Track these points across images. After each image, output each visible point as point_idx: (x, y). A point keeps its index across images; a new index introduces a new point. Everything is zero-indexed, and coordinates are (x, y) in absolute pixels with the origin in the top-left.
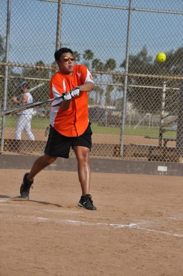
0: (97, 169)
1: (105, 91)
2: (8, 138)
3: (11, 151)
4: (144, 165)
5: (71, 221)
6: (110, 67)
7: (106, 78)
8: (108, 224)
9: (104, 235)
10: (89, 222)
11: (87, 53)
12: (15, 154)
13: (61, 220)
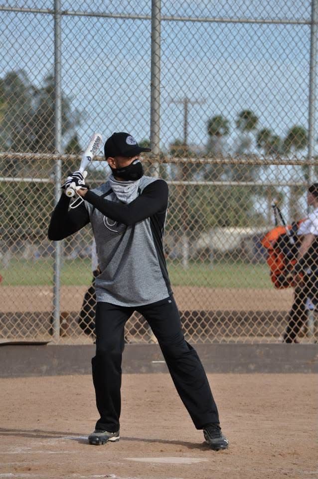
0: (252, 367)
1: (288, 195)
2: (69, 310)
11: (246, 117)
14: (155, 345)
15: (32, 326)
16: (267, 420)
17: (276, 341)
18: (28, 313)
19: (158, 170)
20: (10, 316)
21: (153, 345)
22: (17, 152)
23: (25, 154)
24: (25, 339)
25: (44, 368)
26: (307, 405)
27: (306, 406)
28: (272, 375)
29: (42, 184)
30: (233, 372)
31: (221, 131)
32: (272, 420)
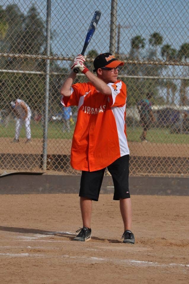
0: (169, 192)
2: (51, 153)
3: (56, 171)
5: (136, 261)
8: (184, 265)
9: (180, 280)
10: (159, 262)
11: (154, 37)
12: (62, 173)
13: (122, 261)
14: (109, 177)
15: (33, 163)
16: (182, 225)
17: (179, 176)
18: (31, 155)
20: (20, 156)
21: (108, 176)
22: (26, 54)
23: (31, 55)
24: (29, 170)
25: (41, 189)
28: (181, 197)
29: (30, 74)
30: (157, 194)
31: (140, 45)
32: (185, 225)
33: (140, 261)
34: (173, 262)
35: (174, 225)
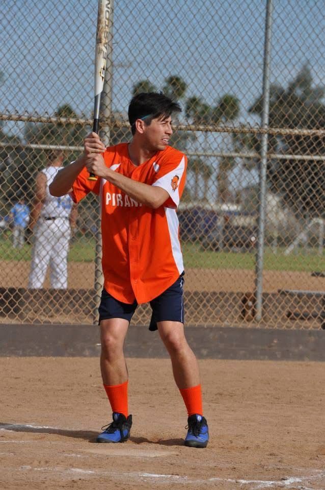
0: (205, 352)
3: (5, 316)
4: (312, 339)
5: (150, 475)
6: (227, 114)
7: (219, 140)
8: (234, 481)
10: (191, 475)
11: (174, 84)
13: (125, 474)
16: (228, 410)
17: (222, 324)
19: (108, 134)
26: (268, 394)
27: (266, 396)
28: (225, 360)
32: (233, 411)
33: (158, 474)
34: (214, 475)
35: (214, 410)
